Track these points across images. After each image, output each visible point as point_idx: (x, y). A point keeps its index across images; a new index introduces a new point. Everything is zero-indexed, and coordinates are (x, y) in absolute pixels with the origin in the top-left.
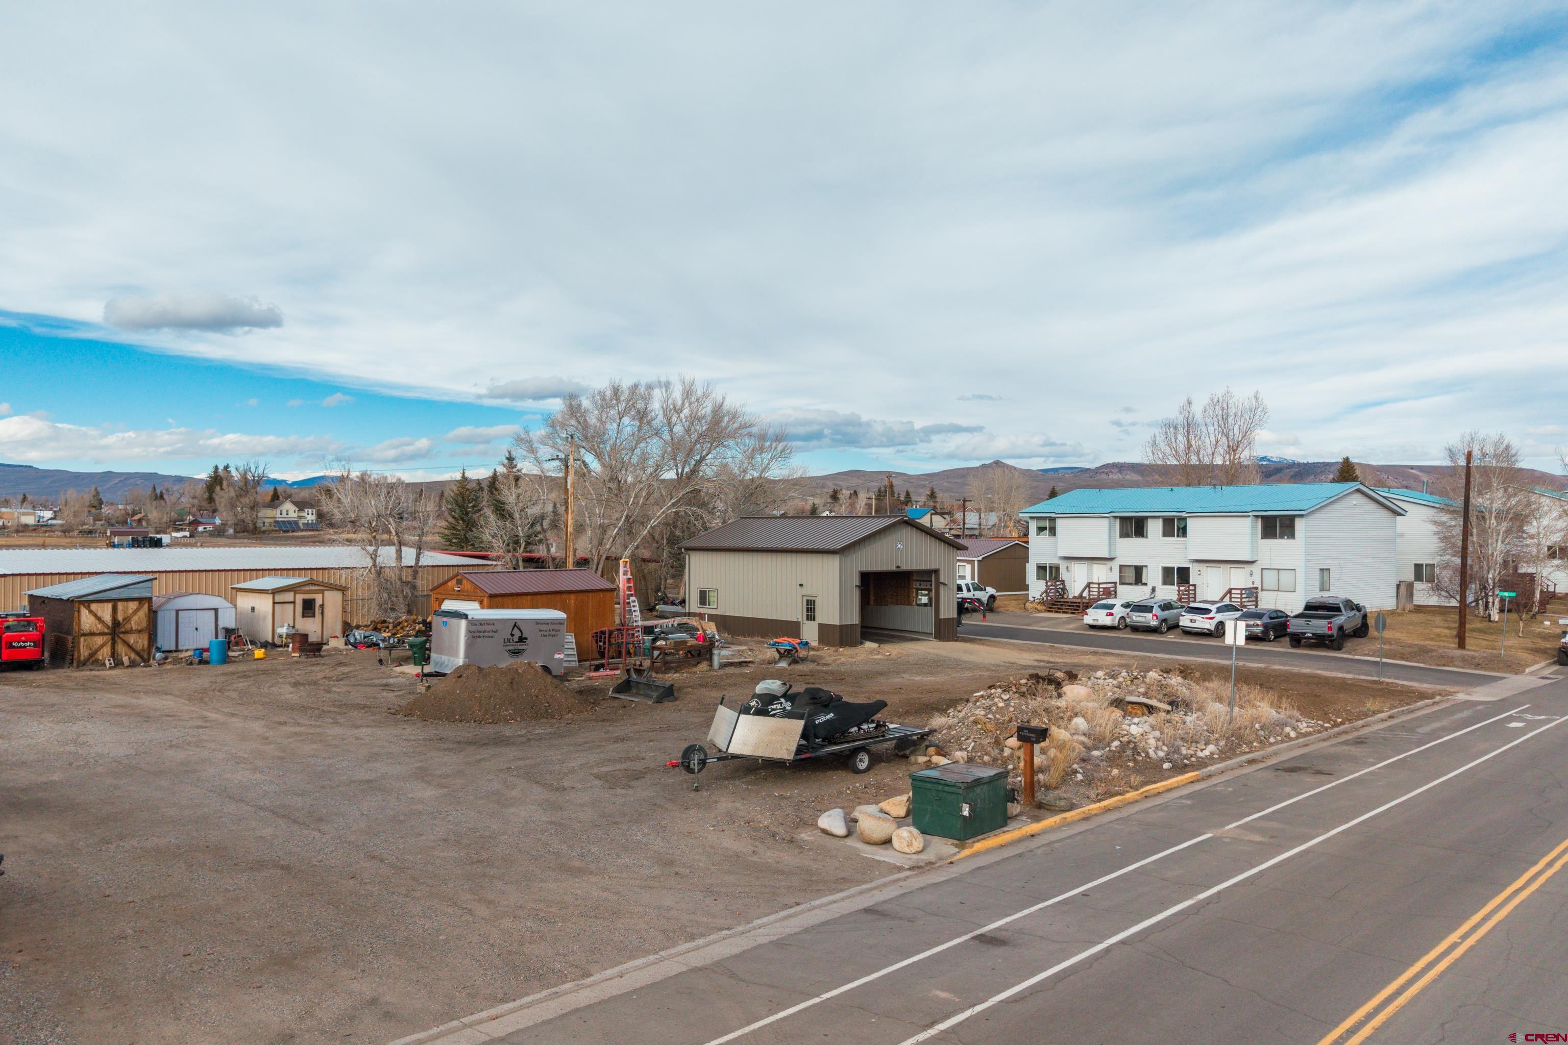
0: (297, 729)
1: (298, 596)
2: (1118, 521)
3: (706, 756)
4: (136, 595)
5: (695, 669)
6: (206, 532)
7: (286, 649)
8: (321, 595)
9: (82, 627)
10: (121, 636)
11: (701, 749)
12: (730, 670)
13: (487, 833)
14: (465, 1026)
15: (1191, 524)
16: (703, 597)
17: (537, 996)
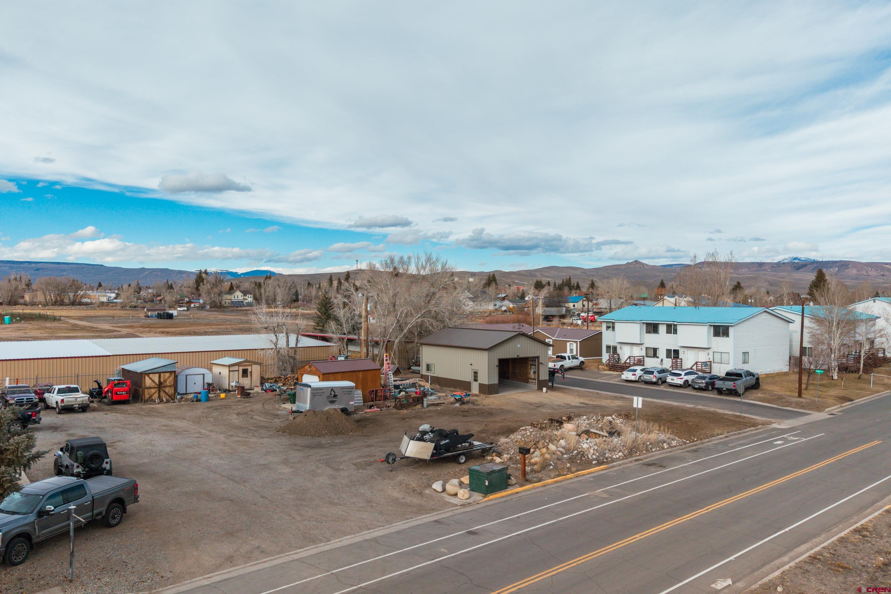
0: (238, 439)
1: (240, 367)
2: (645, 325)
3: (396, 457)
4: (169, 370)
5: (415, 408)
6: (195, 307)
7: (235, 393)
8: (250, 367)
9: (146, 385)
10: (162, 388)
11: (393, 454)
12: (431, 408)
13: (306, 488)
14: (286, 556)
15: (679, 328)
16: (428, 368)
17: (312, 547)
